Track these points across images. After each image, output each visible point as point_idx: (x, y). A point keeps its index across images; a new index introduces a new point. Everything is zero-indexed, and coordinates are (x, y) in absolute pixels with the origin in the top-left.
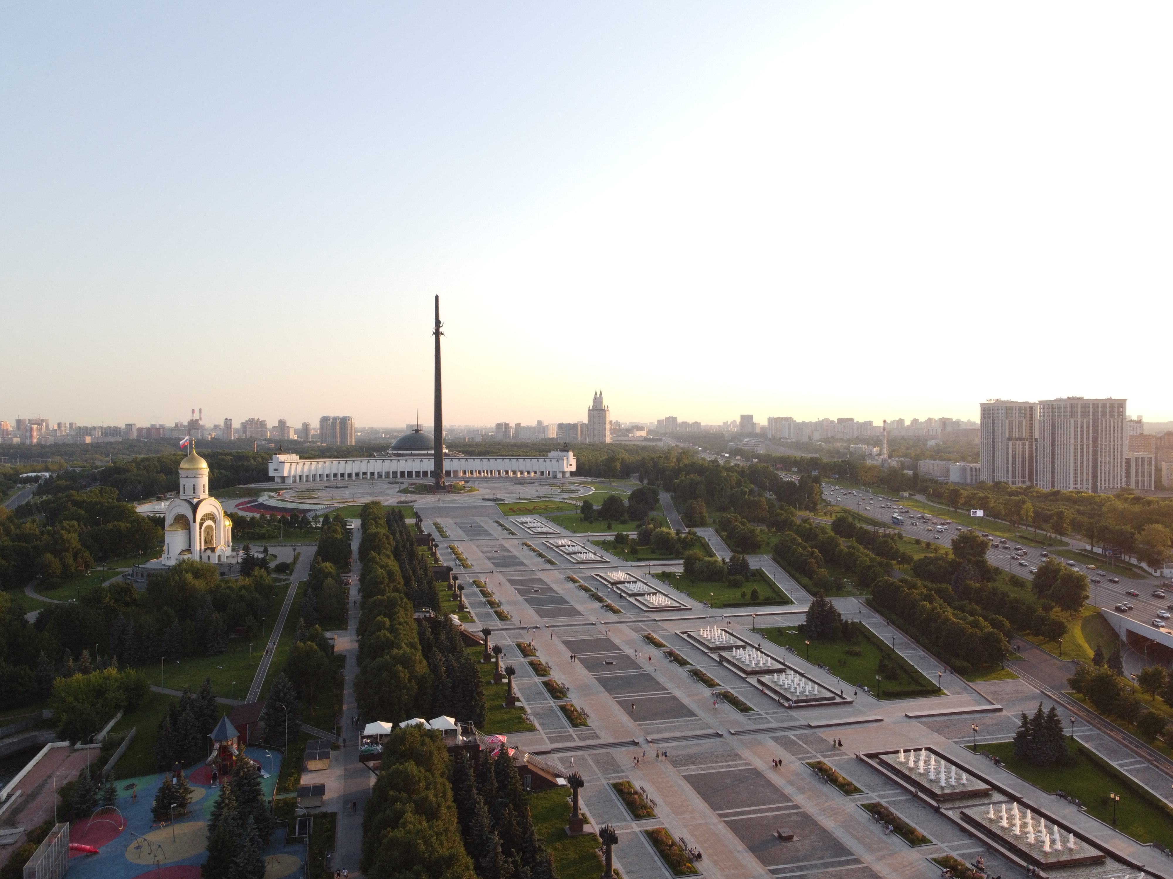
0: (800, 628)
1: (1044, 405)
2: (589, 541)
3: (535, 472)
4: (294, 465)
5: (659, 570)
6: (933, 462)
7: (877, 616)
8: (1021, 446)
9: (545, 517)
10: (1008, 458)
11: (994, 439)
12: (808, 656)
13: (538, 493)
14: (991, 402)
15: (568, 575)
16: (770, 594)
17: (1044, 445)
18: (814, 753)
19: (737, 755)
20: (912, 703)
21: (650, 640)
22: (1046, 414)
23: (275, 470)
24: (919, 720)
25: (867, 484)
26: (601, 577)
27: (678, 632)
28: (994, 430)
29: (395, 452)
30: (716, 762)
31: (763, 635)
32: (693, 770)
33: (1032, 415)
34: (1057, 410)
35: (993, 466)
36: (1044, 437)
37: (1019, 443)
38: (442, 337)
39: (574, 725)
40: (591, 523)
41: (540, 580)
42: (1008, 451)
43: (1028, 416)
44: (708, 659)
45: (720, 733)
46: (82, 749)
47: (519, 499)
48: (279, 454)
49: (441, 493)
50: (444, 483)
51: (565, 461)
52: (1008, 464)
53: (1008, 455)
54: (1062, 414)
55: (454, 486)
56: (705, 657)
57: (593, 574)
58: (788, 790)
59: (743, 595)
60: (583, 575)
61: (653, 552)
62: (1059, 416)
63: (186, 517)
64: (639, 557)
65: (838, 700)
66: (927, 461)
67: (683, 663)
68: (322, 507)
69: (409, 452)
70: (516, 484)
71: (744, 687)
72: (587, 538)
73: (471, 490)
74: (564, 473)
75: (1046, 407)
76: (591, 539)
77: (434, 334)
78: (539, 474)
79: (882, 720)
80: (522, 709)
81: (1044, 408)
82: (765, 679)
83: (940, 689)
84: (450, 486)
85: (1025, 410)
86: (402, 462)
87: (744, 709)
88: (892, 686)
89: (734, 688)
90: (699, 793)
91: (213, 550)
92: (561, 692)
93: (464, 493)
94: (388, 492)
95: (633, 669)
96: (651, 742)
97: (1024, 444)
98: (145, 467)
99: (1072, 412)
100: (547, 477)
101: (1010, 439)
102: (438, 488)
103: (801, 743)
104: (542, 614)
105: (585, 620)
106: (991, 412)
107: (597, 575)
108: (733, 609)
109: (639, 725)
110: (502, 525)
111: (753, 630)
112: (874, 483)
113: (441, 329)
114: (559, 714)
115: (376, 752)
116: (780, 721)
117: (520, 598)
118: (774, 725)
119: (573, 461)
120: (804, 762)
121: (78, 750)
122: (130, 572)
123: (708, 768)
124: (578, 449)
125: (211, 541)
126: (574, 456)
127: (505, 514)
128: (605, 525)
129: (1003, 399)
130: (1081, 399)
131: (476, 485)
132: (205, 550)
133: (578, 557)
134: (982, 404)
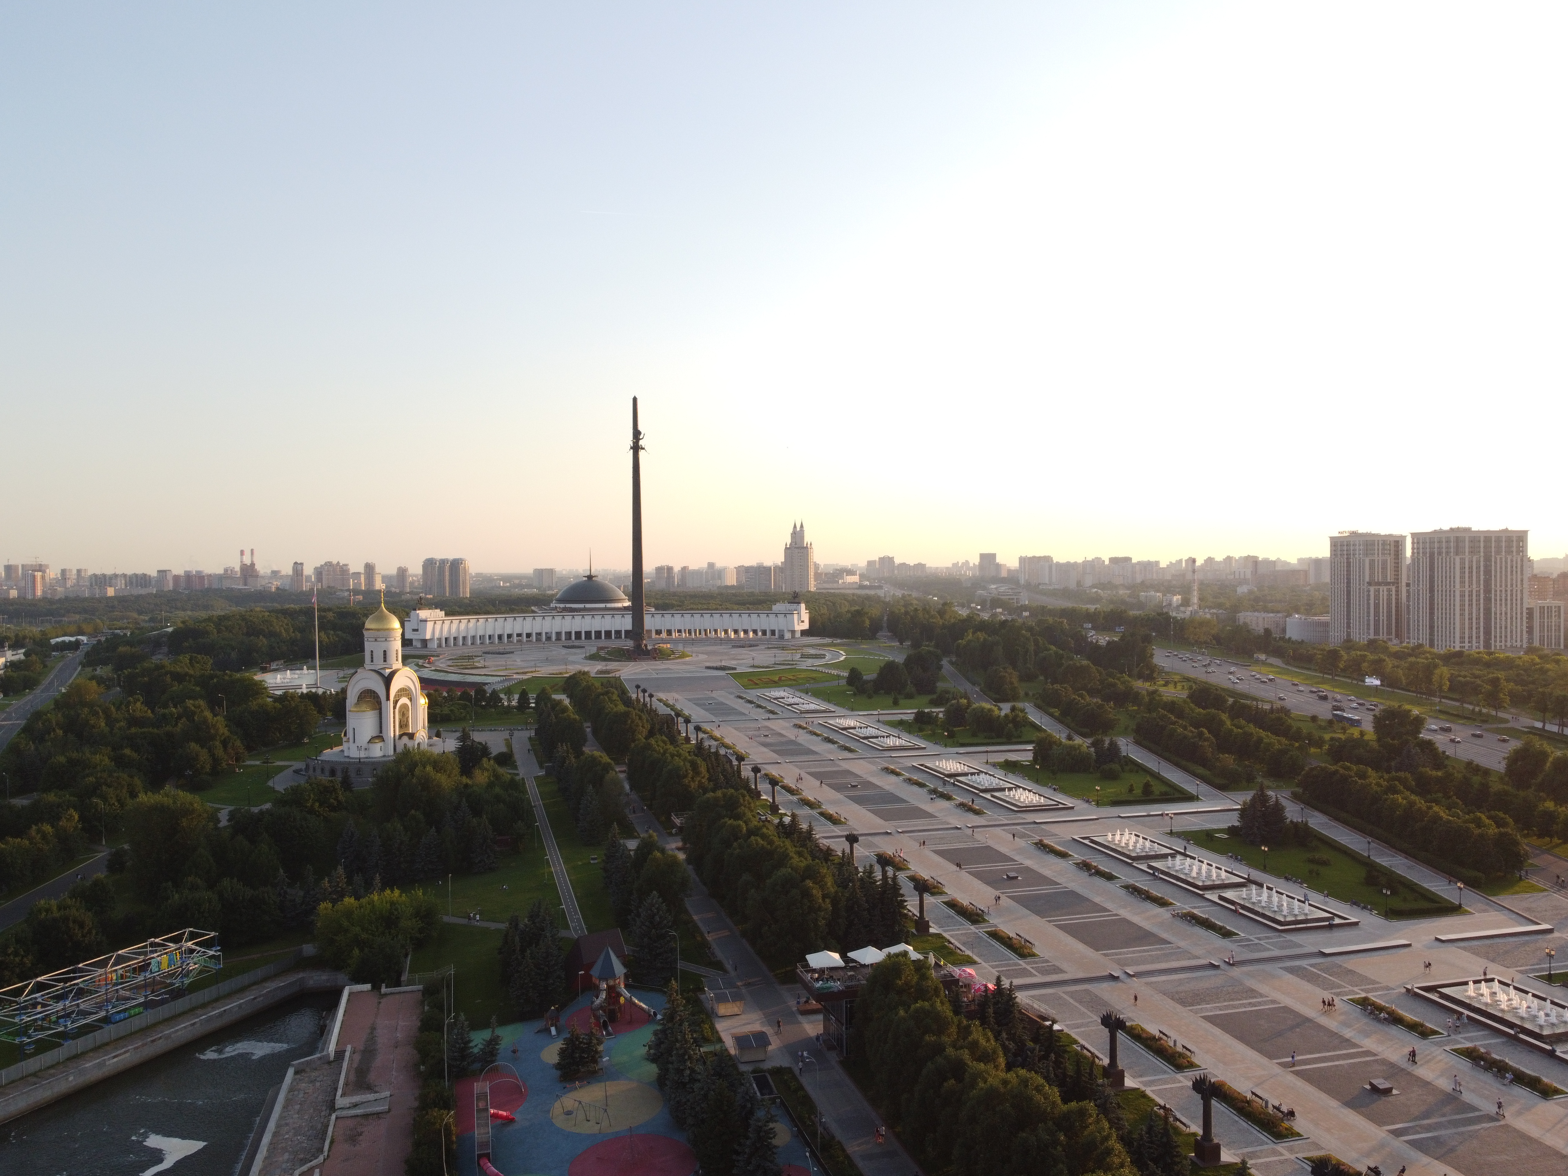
0: (1232, 830)
1: (1418, 539)
2: (879, 721)
3: (755, 632)
4: (439, 623)
5: (1001, 758)
6: (1256, 614)
7: (1316, 813)
8: (1386, 593)
9: (801, 691)
10: (1369, 608)
11: (1349, 583)
12: (1265, 867)
13: (776, 659)
14: (1345, 535)
15: (883, 766)
16: (1164, 789)
17: (1419, 591)
18: (1351, 988)
19: (1253, 990)
20: (1432, 924)
21: (1042, 847)
22: (1421, 551)
23: (414, 630)
24: (1455, 944)
25: (1199, 643)
26: (926, 767)
27: (1076, 837)
28: (1348, 571)
29: (562, 606)
30: (1232, 1000)
31: (1188, 841)
32: (1211, 1009)
33: (1398, 551)
34: (1436, 545)
35: (1349, 618)
36: (1419, 581)
37: (1383, 589)
38: (641, 453)
39: (1023, 956)
40: (870, 697)
41: (848, 773)
42: (1368, 600)
43: (1392, 552)
44: (1136, 872)
45: (1216, 964)
46: (391, 994)
47: (753, 666)
48: (419, 609)
49: (644, 660)
50: (646, 646)
51: (796, 616)
52: (1368, 616)
53: (1368, 604)
54: (1444, 550)
55: (659, 650)
56: (1131, 869)
57: (914, 764)
58: (1348, 1033)
59: (1131, 790)
60: (900, 766)
61: (974, 735)
62: (1440, 553)
63: (374, 692)
64: (961, 741)
65: (1337, 921)
66: (1249, 613)
67: (1109, 877)
68: (499, 679)
69: (581, 606)
70: (734, 647)
71: (1208, 906)
72: (876, 718)
73: (683, 656)
74: (793, 632)
75: (1421, 541)
76: (882, 718)
77: (631, 448)
78: (760, 634)
79: (1409, 945)
80: (939, 936)
81: (1418, 543)
82: (1229, 894)
83: (1460, 906)
84: (655, 650)
85: (1390, 545)
86: (578, 619)
87: (1226, 934)
88: (1397, 903)
89: (1199, 907)
90: (1236, 1037)
91: (411, 736)
92: (978, 915)
93: (673, 659)
94: (571, 658)
95: (1046, 885)
96: (1133, 976)
97: (1389, 591)
98: (226, 628)
99: (1457, 547)
100: (770, 638)
101: (1369, 584)
102: (639, 653)
103: (1324, 974)
104: (886, 816)
105: (942, 823)
106: (1345, 548)
107: (922, 765)
108: (1128, 808)
109: (1105, 955)
110: (750, 702)
111: (1171, 833)
112: (1205, 642)
113: (641, 443)
114: (994, 943)
115: (836, 990)
116: (1282, 948)
117: (839, 796)
118: (1277, 953)
119: (805, 616)
120: (1345, 998)
121: (386, 995)
122: (304, 767)
123: (1227, 1007)
124: (812, 601)
125: (407, 725)
126: (806, 609)
127: (746, 687)
128: (890, 701)
129: (1360, 531)
130: (1468, 530)
131: (688, 650)
132: (401, 736)
133: (879, 741)
134: (1332, 538)
